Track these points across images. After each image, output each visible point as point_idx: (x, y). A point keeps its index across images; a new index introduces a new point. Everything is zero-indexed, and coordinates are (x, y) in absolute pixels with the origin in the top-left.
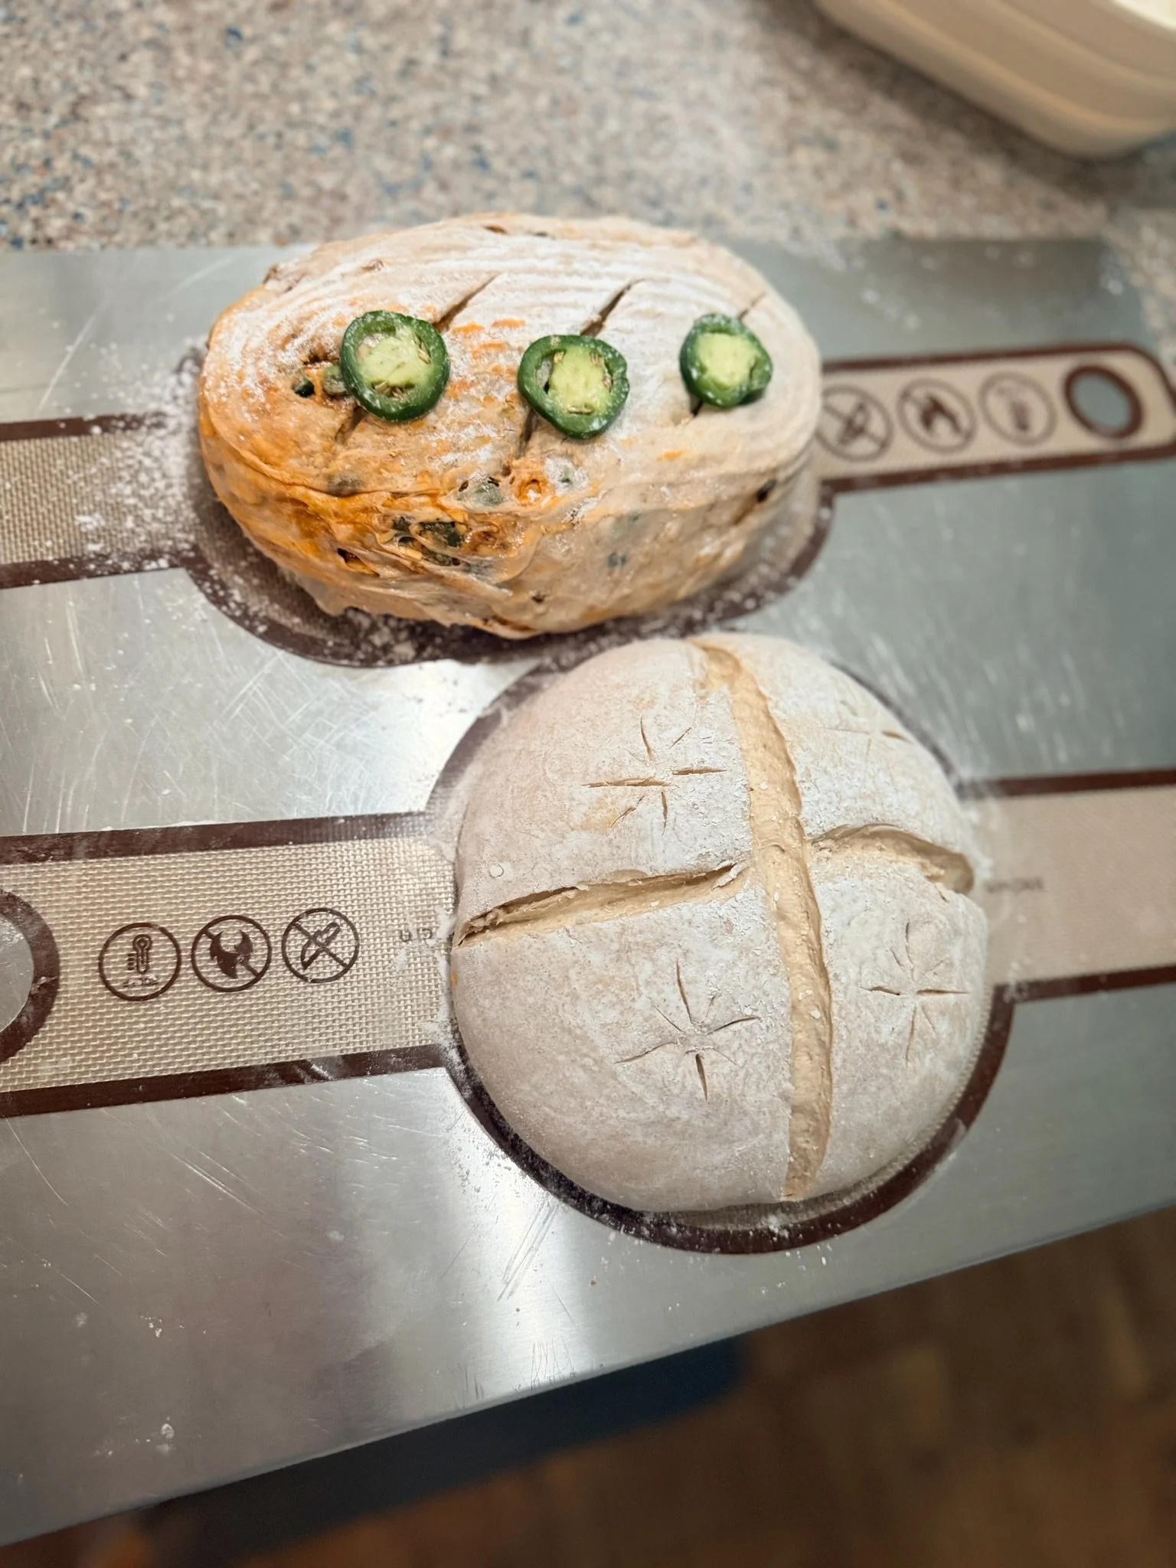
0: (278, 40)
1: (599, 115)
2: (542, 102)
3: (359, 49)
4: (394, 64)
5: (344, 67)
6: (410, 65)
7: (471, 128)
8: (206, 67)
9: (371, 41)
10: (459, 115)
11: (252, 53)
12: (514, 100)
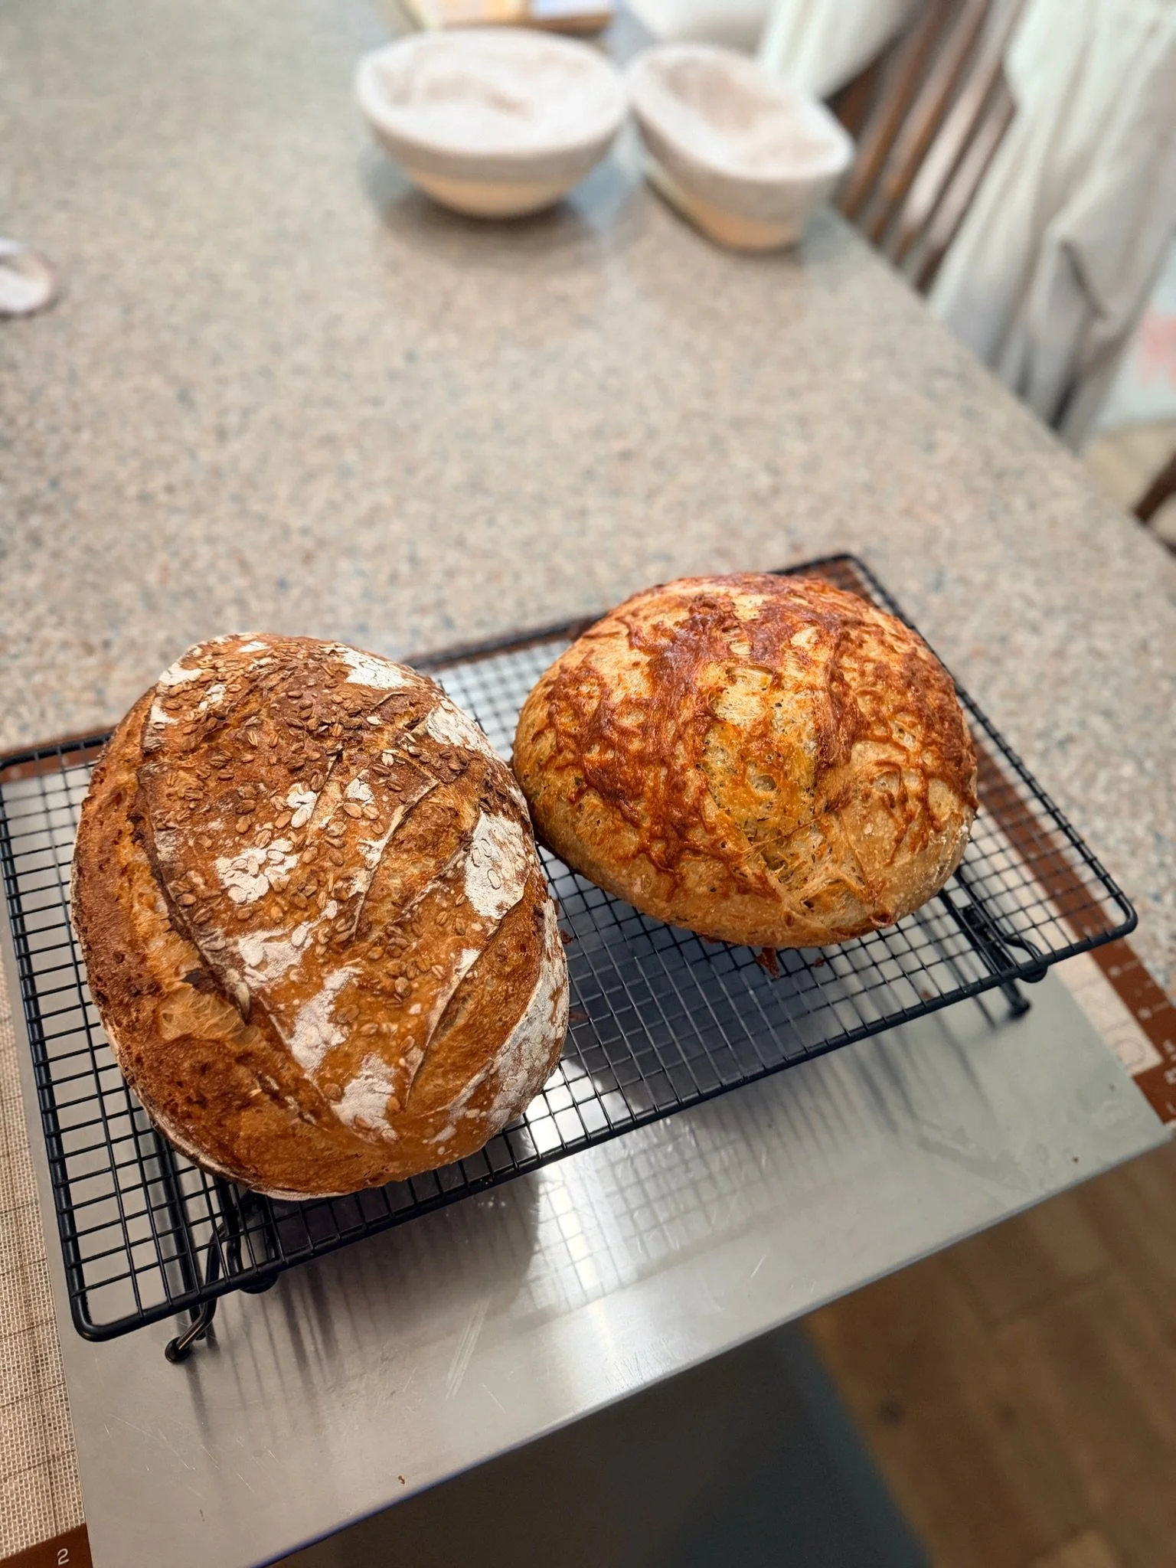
0: (310, 581)
1: (517, 576)
2: (480, 578)
3: (361, 573)
4: (383, 577)
5: (352, 587)
6: (394, 578)
7: (440, 604)
8: (270, 606)
9: (367, 566)
10: (429, 598)
11: (295, 592)
12: (462, 581)
